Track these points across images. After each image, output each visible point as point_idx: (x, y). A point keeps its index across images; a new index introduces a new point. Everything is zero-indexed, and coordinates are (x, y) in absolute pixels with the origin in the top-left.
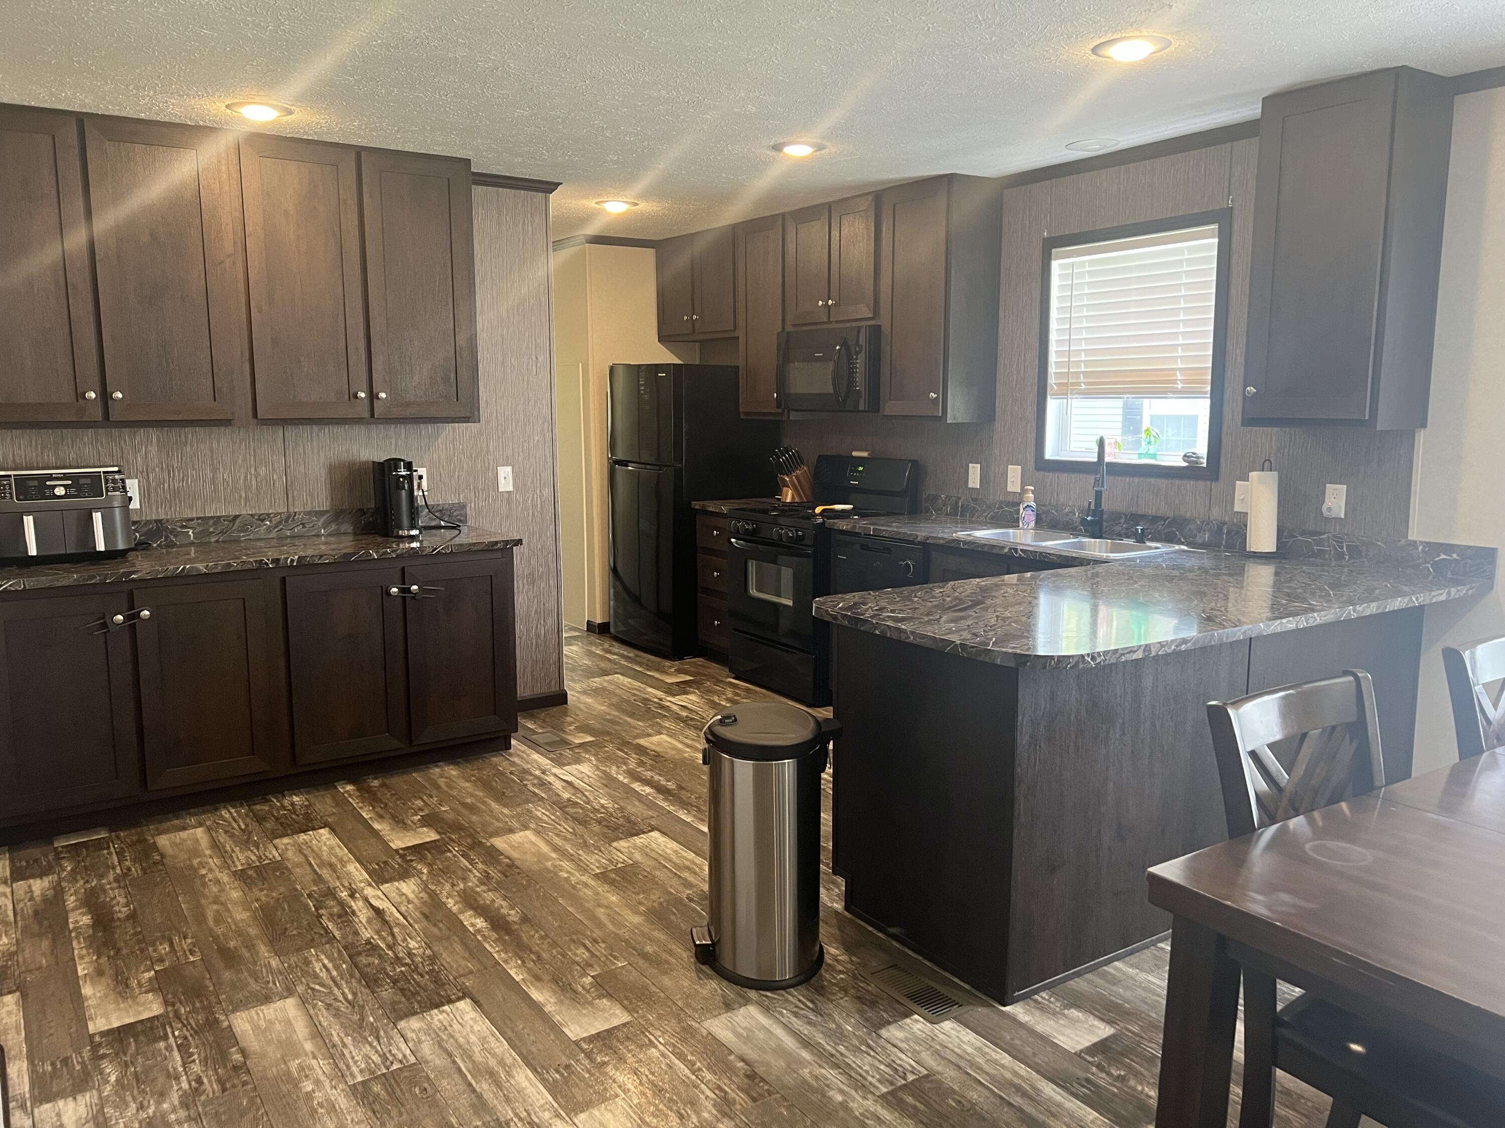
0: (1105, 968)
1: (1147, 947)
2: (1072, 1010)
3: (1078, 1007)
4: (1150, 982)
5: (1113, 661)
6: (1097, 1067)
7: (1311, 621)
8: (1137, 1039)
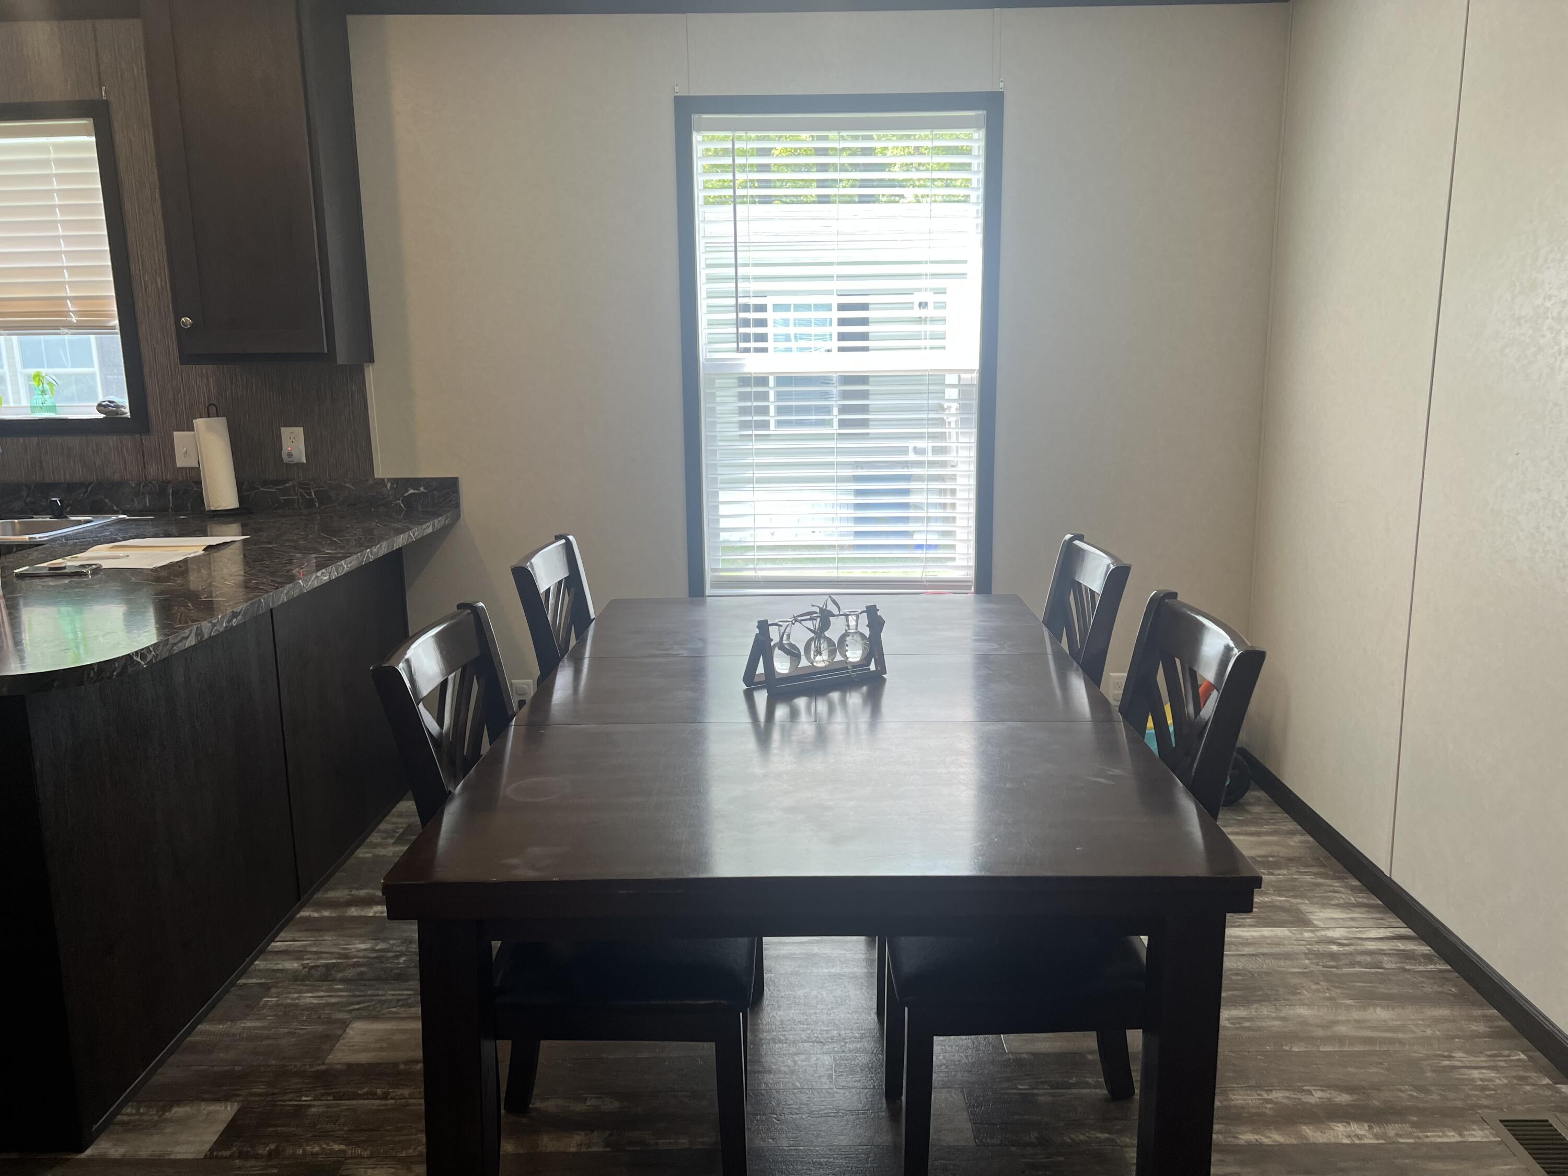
0: (188, 1039)
1: (227, 991)
2: (175, 1110)
3: (179, 1102)
4: (249, 1028)
5: (166, 655)
6: (239, 1157)
7: (340, 569)
8: (269, 1098)
